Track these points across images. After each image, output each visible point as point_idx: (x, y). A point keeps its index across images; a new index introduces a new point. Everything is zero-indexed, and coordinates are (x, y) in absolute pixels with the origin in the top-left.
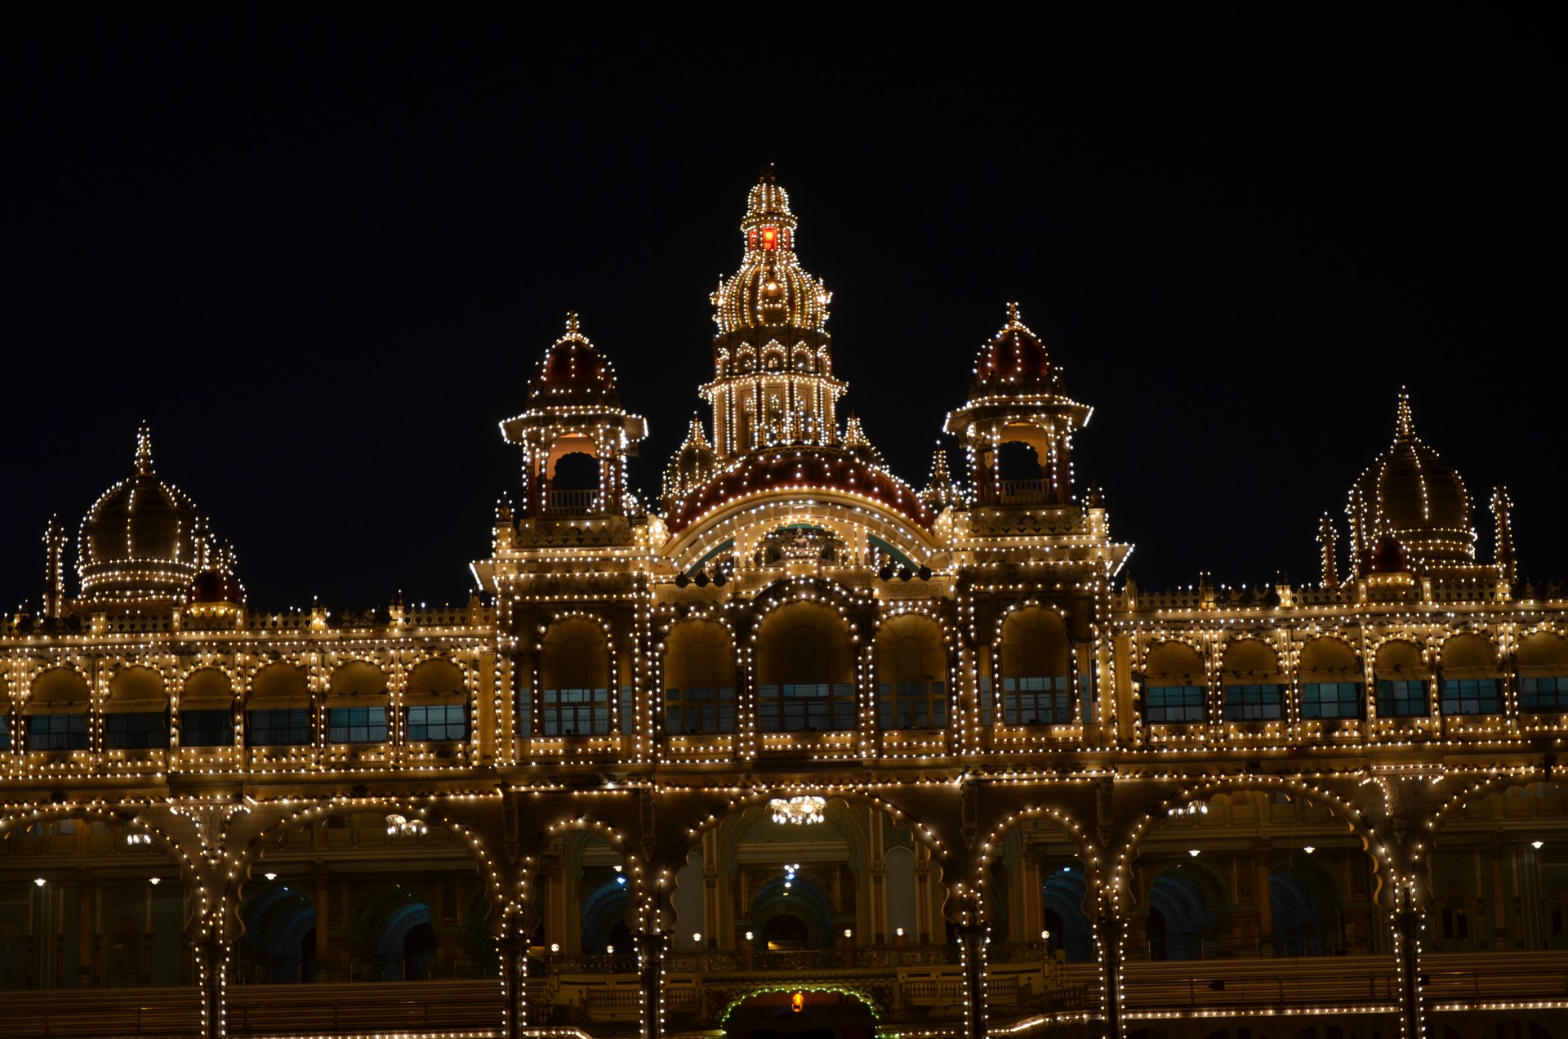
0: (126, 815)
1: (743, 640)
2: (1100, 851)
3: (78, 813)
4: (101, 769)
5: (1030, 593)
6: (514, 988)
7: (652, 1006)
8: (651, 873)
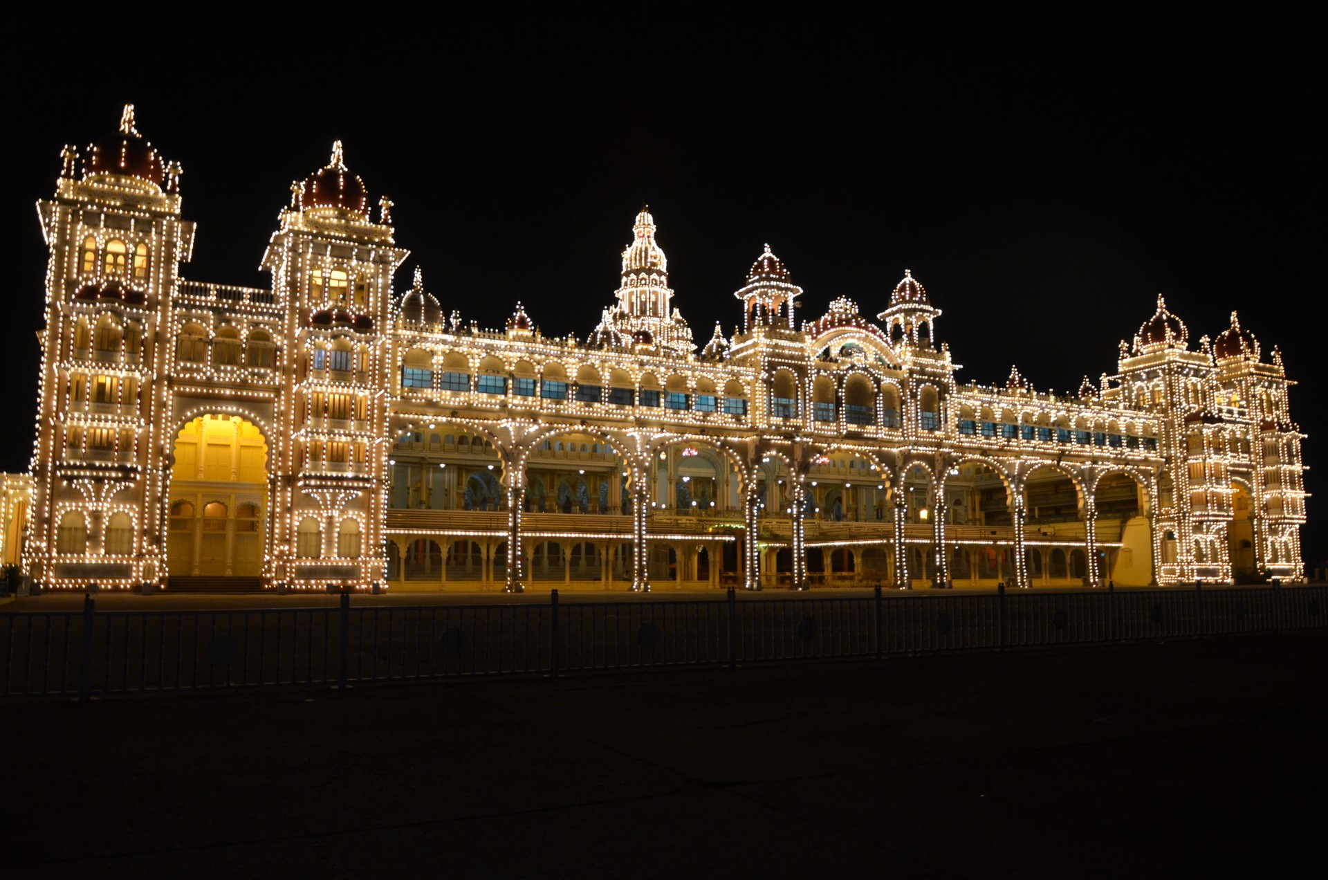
0: (604, 434)
1: (840, 385)
2: (936, 479)
3: (585, 432)
4: (607, 412)
5: (928, 380)
6: (751, 519)
7: (798, 529)
8: (798, 476)
